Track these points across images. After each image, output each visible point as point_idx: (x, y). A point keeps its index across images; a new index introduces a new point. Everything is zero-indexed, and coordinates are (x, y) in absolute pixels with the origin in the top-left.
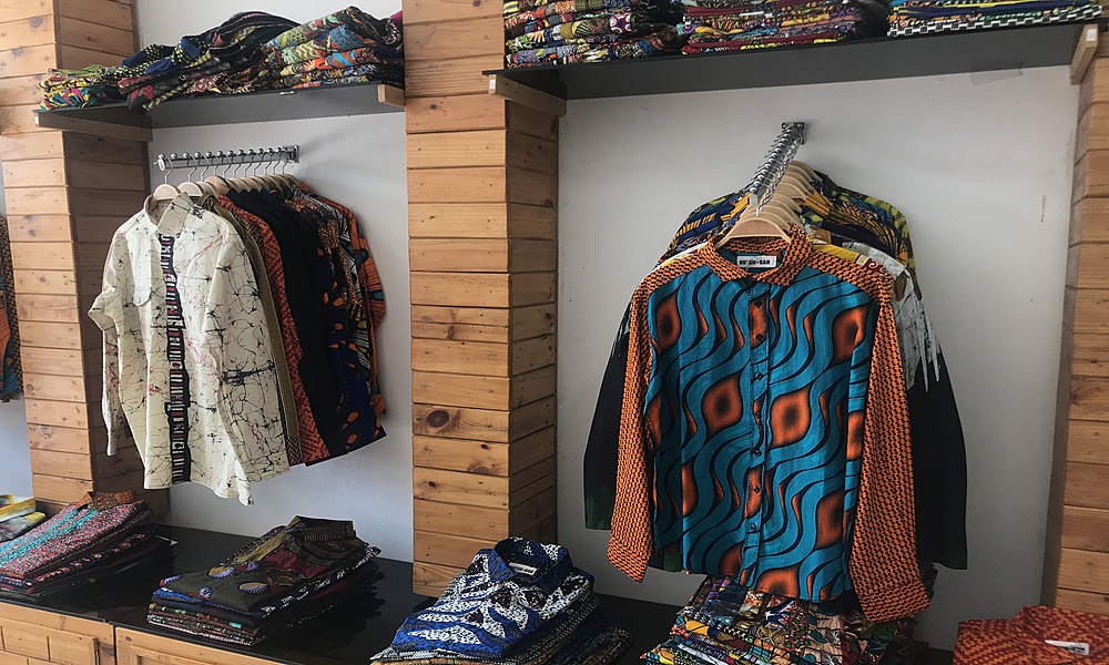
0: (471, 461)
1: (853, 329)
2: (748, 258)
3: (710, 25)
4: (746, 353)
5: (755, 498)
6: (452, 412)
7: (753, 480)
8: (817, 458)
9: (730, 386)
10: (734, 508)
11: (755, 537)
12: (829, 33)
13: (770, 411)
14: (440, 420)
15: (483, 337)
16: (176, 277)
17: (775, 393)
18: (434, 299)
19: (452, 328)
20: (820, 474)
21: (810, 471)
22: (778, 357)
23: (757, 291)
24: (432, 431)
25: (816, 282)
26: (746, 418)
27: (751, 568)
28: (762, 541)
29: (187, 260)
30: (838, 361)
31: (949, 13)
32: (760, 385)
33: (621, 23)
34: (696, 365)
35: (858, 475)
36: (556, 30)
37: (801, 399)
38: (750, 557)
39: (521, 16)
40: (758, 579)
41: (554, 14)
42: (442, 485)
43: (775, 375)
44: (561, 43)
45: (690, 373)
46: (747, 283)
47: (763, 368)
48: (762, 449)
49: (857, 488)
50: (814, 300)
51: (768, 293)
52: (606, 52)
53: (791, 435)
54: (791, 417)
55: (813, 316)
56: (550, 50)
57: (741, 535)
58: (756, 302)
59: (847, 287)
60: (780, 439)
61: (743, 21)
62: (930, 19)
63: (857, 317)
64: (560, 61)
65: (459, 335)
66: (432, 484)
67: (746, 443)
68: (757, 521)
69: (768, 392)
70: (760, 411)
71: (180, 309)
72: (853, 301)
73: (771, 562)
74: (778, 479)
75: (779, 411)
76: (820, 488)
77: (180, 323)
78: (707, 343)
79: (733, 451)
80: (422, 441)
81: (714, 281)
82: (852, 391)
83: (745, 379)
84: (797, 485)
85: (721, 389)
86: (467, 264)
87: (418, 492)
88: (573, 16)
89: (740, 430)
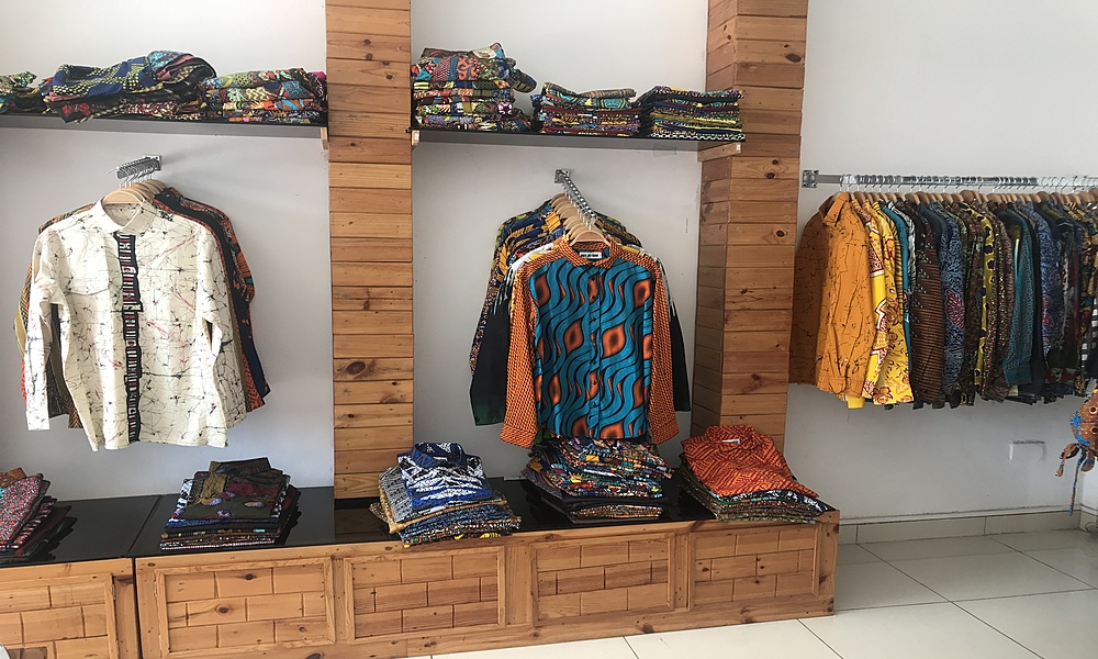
0: (382, 395)
1: (643, 291)
2: (587, 254)
3: (559, 117)
4: (586, 306)
5: (594, 388)
6: (367, 362)
7: (592, 378)
8: (630, 361)
9: (577, 325)
10: (577, 396)
11: (597, 409)
12: (625, 131)
13: (601, 338)
14: (359, 369)
15: (392, 307)
16: (137, 269)
17: (604, 328)
18: (353, 281)
19: (367, 302)
20: (633, 368)
21: (627, 367)
22: (605, 308)
23: (593, 272)
24: (350, 377)
25: (624, 266)
26: (586, 343)
27: (595, 427)
28: (600, 411)
29: (154, 254)
30: (637, 308)
31: (681, 129)
32: (595, 325)
33: (506, 109)
34: (560, 316)
35: (651, 367)
36: (459, 105)
37: (619, 330)
38: (593, 422)
39: (431, 93)
40: (600, 433)
41: (456, 95)
42: (359, 415)
43: (603, 319)
44: (461, 115)
45: (557, 320)
46: (587, 268)
47: (596, 315)
48: (598, 359)
49: (650, 374)
50: (624, 276)
51: (599, 273)
52: (495, 125)
53: (615, 350)
54: (614, 340)
55: (623, 284)
56: (455, 119)
57: (586, 410)
58: (592, 278)
59: (640, 269)
60: (608, 352)
61: (580, 118)
62: (673, 131)
63: (646, 284)
64: (462, 126)
65: (373, 307)
66: (351, 416)
67: (586, 357)
68: (597, 401)
69: (600, 328)
70: (595, 339)
71: (138, 295)
72: (644, 276)
73: (606, 422)
74: (608, 374)
75: (607, 338)
76: (634, 376)
77: (138, 307)
78: (565, 302)
79: (577, 364)
80: (342, 386)
81: (568, 266)
82: (645, 323)
83: (585, 322)
84: (619, 377)
85: (572, 328)
86: (380, 256)
87: (338, 423)
88: (471, 99)
89: (582, 351)
